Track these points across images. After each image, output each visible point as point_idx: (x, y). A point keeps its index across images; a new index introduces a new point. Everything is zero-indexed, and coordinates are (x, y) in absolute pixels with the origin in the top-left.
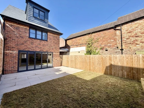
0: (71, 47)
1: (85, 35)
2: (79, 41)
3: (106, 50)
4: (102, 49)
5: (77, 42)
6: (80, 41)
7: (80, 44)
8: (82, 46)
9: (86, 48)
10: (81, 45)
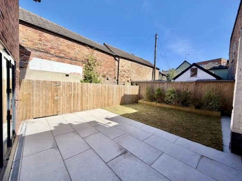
0: (33, 53)
1: (84, 44)
2: (67, 50)
3: (108, 79)
4: (104, 76)
5: (61, 48)
6: (70, 51)
7: (71, 59)
8: (76, 64)
9: (84, 70)
10: (73, 61)
